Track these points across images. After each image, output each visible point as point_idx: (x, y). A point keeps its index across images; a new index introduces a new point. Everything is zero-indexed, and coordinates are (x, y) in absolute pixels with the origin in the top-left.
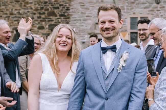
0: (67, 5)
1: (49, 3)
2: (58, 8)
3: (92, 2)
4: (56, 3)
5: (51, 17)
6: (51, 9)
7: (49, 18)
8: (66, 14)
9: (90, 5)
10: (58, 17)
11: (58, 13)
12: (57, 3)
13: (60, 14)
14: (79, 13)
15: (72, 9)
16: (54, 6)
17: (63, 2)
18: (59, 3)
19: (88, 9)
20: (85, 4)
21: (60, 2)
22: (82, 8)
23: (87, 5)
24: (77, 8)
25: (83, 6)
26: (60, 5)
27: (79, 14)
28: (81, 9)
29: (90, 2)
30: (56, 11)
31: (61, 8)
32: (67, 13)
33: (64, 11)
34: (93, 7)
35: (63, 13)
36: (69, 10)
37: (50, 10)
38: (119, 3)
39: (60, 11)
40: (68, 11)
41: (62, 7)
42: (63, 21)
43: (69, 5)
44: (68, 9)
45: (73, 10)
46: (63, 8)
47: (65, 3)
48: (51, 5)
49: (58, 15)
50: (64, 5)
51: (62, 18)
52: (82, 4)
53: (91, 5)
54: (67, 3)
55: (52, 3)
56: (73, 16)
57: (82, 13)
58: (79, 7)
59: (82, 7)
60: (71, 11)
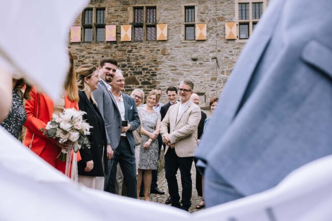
0: (153, 69)
1: (128, 67)
2: (141, 73)
3: (187, 65)
4: (137, 66)
5: (131, 85)
6: (131, 74)
7: (128, 87)
8: (151, 81)
9: (184, 69)
10: (140, 85)
11: (140, 80)
12: (139, 67)
13: (143, 81)
14: (169, 79)
15: (160, 74)
16: (135, 70)
17: (147, 65)
18: (142, 67)
19: (182, 75)
20: (177, 68)
21: (144, 65)
22: (174, 74)
23: (180, 69)
24: (166, 73)
25: (175, 70)
26: (144, 69)
27: (170, 81)
28: (171, 74)
29: (184, 65)
30: (137, 77)
31: (144, 73)
32: (153, 79)
33: (148, 77)
34: (188, 71)
35: (147, 80)
36: (156, 75)
37: (129, 75)
38: (225, 66)
39: (143, 77)
40: (154, 77)
41: (146, 71)
42: (147, 91)
43: (156, 69)
44: (154, 75)
45: (161, 76)
46: (147, 73)
47: (150, 67)
48: (131, 70)
49: (140, 82)
50: (149, 69)
51: (146, 86)
52: (174, 68)
53: (186, 69)
54: (153, 66)
55: (132, 67)
56: (161, 85)
57: (173, 79)
58: (169, 72)
59: (173, 71)
60: (158, 77)
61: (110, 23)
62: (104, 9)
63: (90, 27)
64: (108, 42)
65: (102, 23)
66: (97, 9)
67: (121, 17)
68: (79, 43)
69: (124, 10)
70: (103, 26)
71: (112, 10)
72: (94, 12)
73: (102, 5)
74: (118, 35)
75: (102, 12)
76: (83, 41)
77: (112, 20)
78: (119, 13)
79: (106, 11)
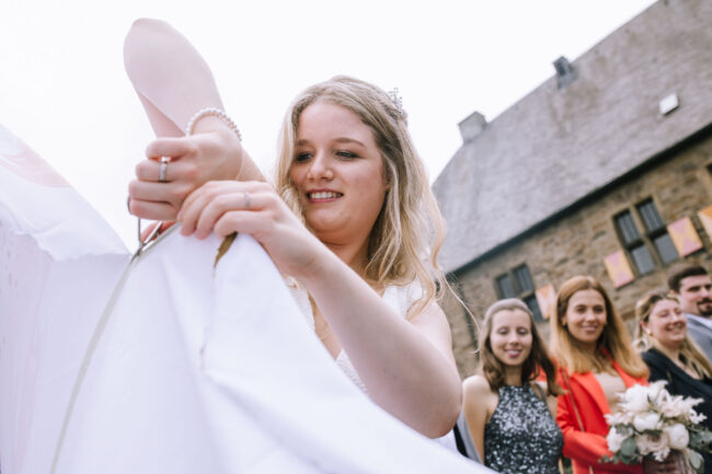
61: (673, 218)
62: (649, 200)
63: (638, 244)
64: (687, 257)
65: (657, 226)
66: (640, 206)
67: (690, 197)
68: (631, 283)
69: (691, 181)
70: (663, 231)
71: (667, 194)
72: (634, 214)
73: (644, 194)
74: (702, 234)
75: (648, 206)
76: (638, 275)
77: (675, 211)
78: (684, 191)
79: (657, 202)
